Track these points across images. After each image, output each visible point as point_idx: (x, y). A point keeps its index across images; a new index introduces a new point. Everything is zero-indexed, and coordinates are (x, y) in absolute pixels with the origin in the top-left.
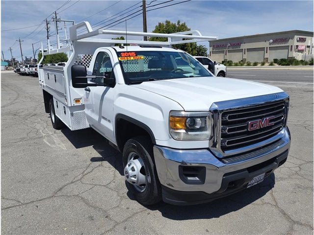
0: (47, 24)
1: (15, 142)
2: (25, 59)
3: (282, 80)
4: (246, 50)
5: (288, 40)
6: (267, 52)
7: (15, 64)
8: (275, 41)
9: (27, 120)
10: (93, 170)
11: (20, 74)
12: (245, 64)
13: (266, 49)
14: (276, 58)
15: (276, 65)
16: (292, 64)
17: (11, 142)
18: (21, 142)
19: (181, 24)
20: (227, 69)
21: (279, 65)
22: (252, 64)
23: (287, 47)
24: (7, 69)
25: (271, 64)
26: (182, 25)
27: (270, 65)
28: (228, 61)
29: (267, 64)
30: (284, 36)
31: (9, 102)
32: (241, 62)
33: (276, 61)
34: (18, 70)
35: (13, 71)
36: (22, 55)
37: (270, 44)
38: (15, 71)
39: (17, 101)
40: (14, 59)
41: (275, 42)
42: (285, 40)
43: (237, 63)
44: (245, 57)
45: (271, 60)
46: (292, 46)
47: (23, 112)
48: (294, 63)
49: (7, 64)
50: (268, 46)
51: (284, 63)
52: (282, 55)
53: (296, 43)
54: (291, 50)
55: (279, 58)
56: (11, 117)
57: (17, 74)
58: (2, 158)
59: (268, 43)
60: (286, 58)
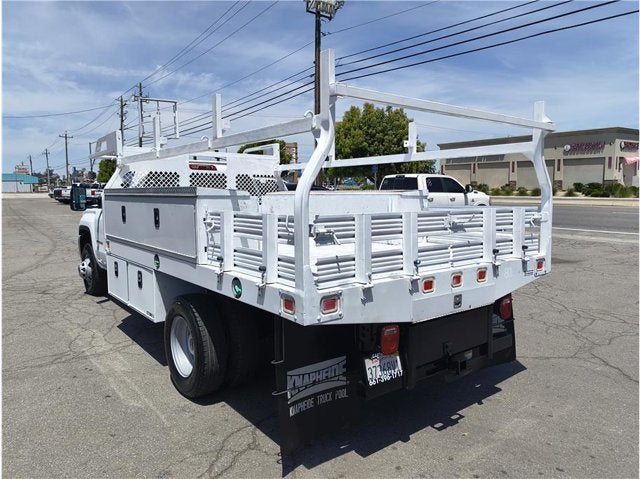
0: (122, 107)
1: (41, 366)
2: (71, 172)
3: (608, 228)
4: (516, 166)
5: (603, 147)
6: (559, 170)
7: (53, 181)
8: (576, 148)
9: (69, 305)
10: (234, 460)
11: (60, 201)
12: (515, 192)
13: (556, 162)
14: (578, 182)
15: (581, 196)
16: (613, 194)
17: (31, 363)
18: (54, 366)
19: (394, 109)
20: (493, 201)
21: (586, 195)
22: (528, 192)
23: (601, 161)
24: (35, 190)
25: (570, 194)
26: (397, 113)
27: (567, 195)
28: (478, 184)
29: (560, 194)
30: (594, 139)
31: (33, 261)
32: (507, 188)
33: (578, 187)
34: (58, 193)
35: (46, 195)
36: (68, 164)
37: (566, 153)
38: (51, 195)
39: (50, 259)
40: (51, 172)
41: (574, 150)
42: (597, 146)
43: (498, 190)
44: (514, 177)
45: (569, 184)
46: (610, 158)
47: (61, 285)
48: (618, 192)
49: (36, 180)
50: (563, 157)
51: (596, 191)
52: (591, 175)
53: (619, 153)
54: (610, 166)
55: (585, 181)
56: (35, 296)
57: (53, 200)
58: (3, 413)
59: (561, 150)
60: (601, 182)
